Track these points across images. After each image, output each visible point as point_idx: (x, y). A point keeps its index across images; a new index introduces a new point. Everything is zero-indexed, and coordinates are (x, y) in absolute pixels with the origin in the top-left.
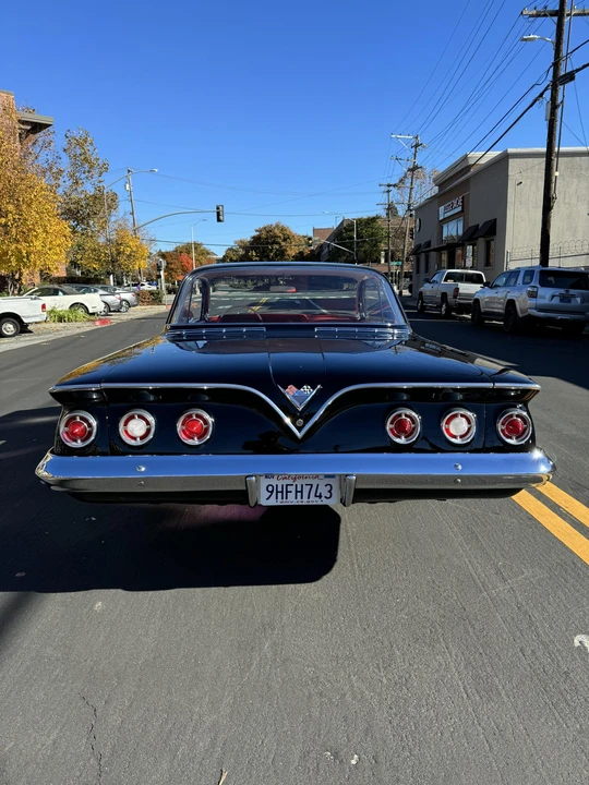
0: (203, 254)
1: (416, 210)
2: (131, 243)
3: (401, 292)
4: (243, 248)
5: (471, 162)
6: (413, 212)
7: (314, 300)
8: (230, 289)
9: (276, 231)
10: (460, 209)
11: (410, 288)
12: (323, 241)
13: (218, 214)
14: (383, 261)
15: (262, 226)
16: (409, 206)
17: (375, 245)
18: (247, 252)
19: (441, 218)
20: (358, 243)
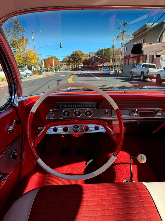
0: (56, 59)
1: (125, 45)
2: (31, 54)
3: (118, 72)
4: (69, 58)
5: (148, 27)
6: (124, 46)
7: (92, 73)
8: (65, 70)
9: (79, 52)
11: (122, 71)
12: (93, 55)
13: (61, 45)
14: (111, 62)
15: (74, 51)
16: (122, 44)
17: (109, 57)
18: (70, 59)
20: (104, 56)
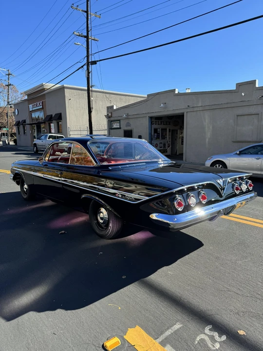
1: (14, 104)
3: (9, 143)
6: (12, 106)
10: (41, 107)
11: (15, 141)
16: (8, 102)
19: (31, 110)
